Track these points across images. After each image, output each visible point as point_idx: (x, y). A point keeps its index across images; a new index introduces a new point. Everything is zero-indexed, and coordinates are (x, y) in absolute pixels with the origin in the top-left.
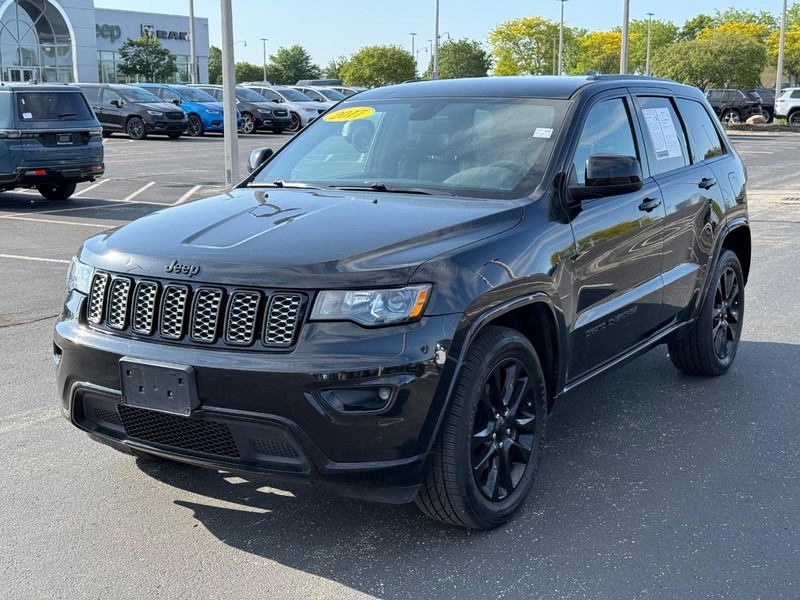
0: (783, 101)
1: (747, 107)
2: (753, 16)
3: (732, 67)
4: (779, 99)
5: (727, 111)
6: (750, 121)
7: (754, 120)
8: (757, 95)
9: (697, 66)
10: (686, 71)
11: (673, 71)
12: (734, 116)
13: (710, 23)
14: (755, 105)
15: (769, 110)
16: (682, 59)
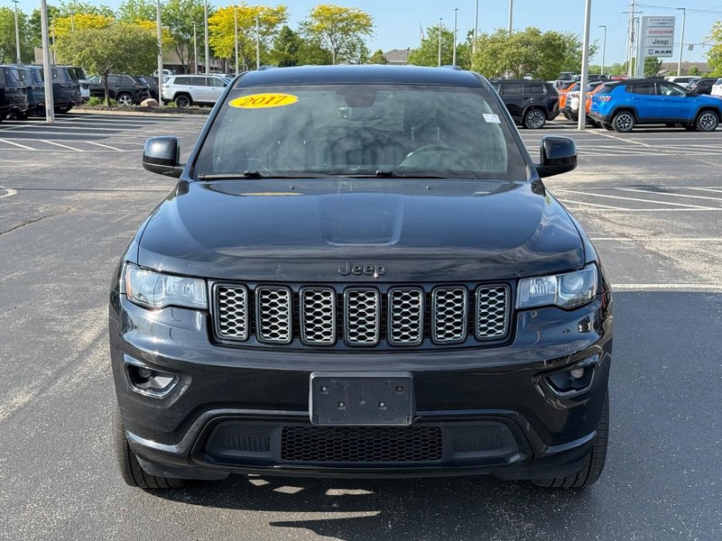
0: (168, 87)
1: (137, 91)
2: (94, 9)
3: (132, 55)
4: (164, 85)
5: (121, 93)
6: (144, 103)
7: (148, 103)
8: (143, 80)
9: (102, 53)
10: (93, 58)
11: (80, 56)
12: (127, 99)
13: (57, 13)
14: (144, 90)
15: (155, 94)
16: (88, 46)
